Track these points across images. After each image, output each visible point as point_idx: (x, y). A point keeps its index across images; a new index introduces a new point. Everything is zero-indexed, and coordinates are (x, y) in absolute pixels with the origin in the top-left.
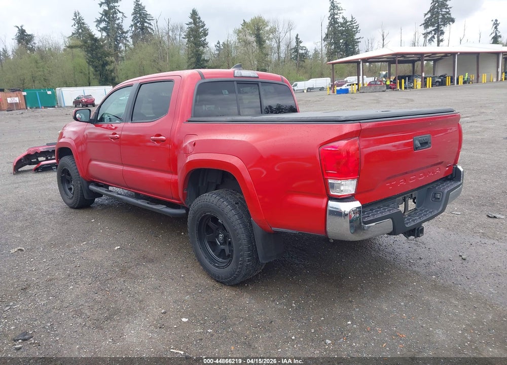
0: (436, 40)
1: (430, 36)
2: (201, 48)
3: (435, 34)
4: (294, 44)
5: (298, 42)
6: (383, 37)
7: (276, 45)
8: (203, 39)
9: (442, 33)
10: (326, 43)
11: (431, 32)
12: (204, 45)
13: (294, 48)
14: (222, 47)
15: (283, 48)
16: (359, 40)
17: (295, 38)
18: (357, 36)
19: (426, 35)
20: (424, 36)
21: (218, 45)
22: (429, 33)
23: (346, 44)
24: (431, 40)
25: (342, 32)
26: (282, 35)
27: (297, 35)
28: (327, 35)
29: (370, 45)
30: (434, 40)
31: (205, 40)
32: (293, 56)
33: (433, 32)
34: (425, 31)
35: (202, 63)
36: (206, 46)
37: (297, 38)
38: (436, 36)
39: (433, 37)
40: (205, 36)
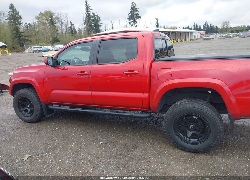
0: (134, 26)
1: (131, 24)
2: (18, 25)
3: (133, 23)
4: (69, 25)
5: (72, 24)
6: (112, 23)
7: (60, 26)
8: (19, 21)
9: (136, 23)
10: (85, 25)
11: (132, 22)
12: (20, 24)
13: (70, 27)
14: (29, 26)
15: (64, 27)
16: (101, 24)
17: (70, 22)
18: (100, 22)
19: (130, 23)
20: (129, 24)
21: (26, 24)
22: (131, 22)
23: (95, 26)
24: (132, 26)
25: (92, 20)
26: (63, 20)
27: (71, 21)
28: (86, 21)
29: (106, 27)
30: (133, 26)
31: (21, 21)
32: (69, 31)
33: (133, 22)
34: (129, 22)
35: (20, 33)
36: (21, 24)
37: (71, 22)
38: (134, 24)
39: (133, 24)
40: (21, 19)
